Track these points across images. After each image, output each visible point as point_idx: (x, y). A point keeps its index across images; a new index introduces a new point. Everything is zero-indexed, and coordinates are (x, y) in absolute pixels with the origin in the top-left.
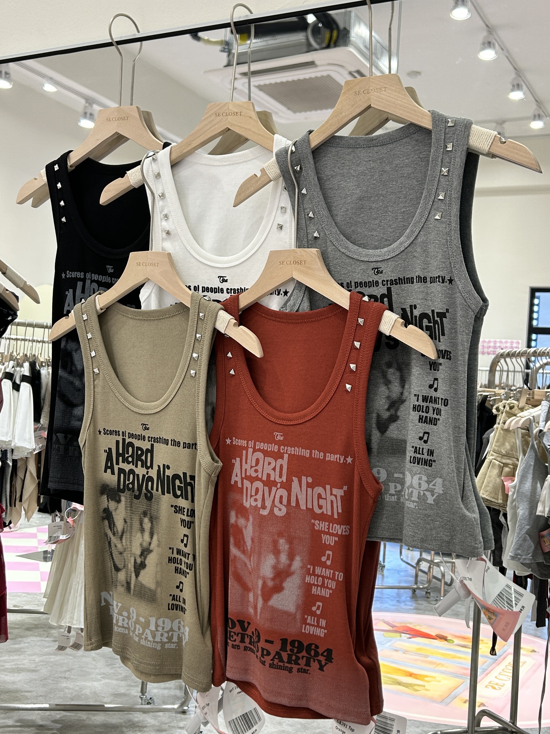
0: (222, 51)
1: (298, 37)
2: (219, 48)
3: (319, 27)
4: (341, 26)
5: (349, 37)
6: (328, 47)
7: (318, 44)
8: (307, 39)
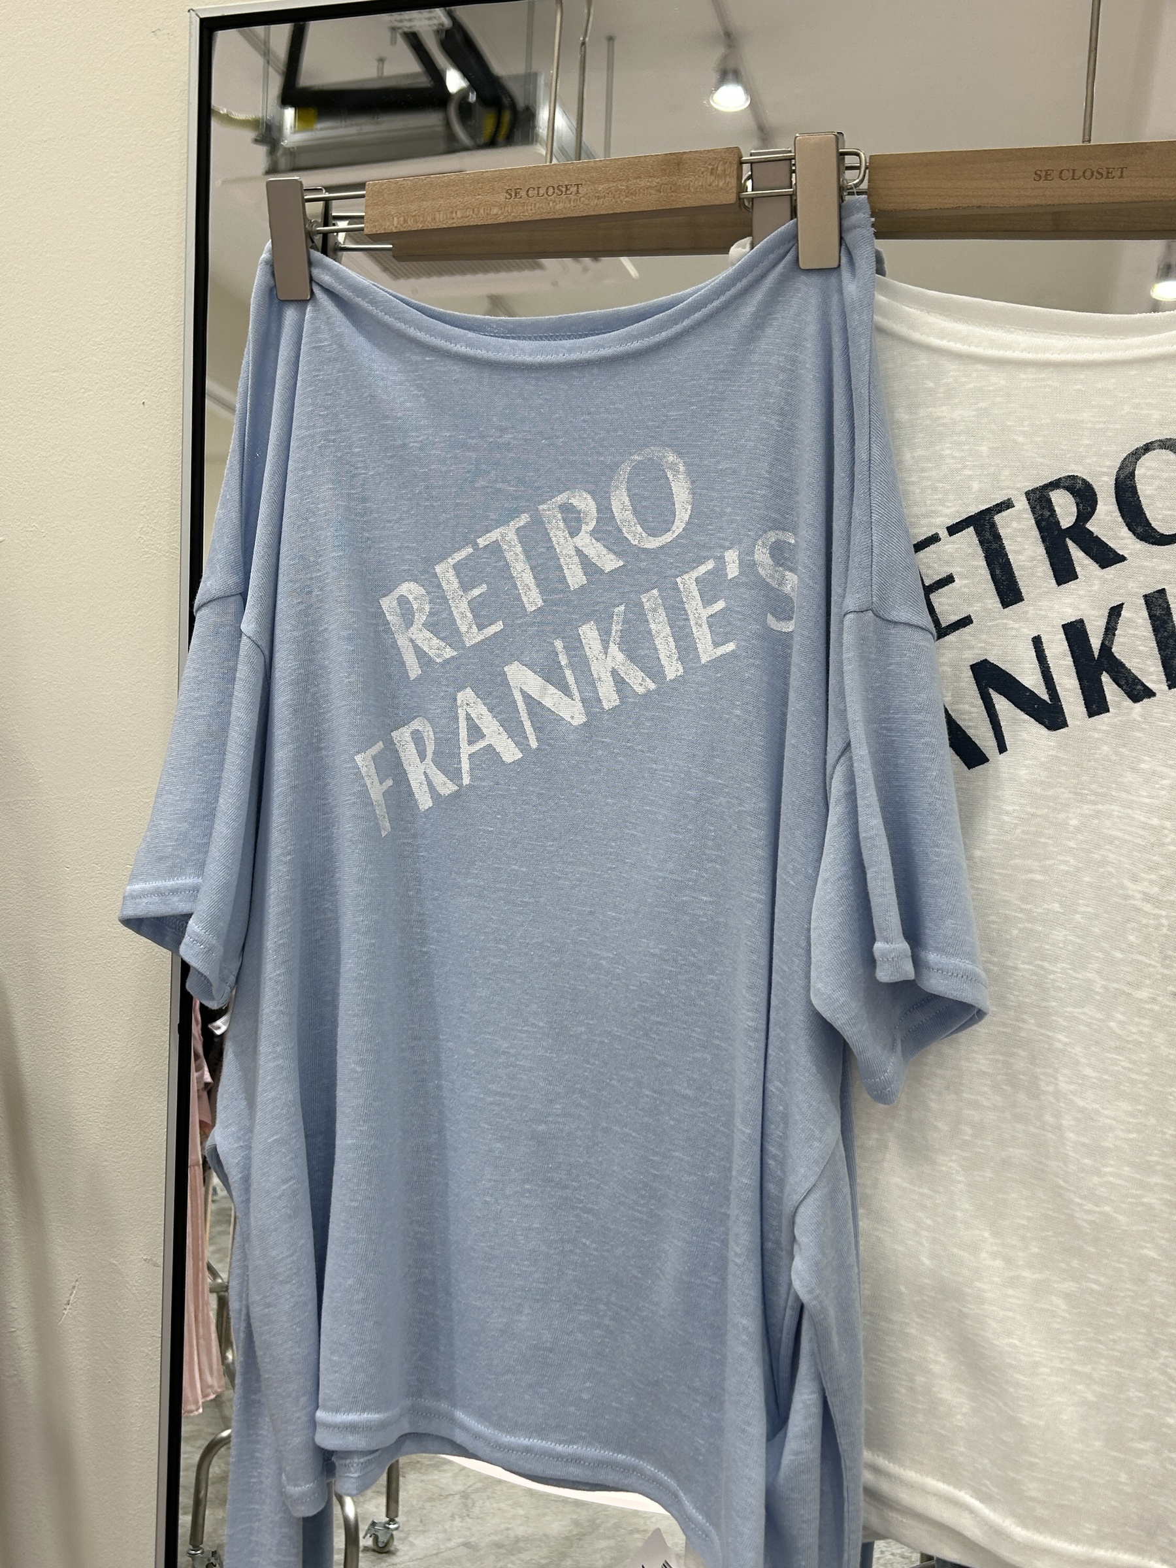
0: (256, 141)
1: (430, 121)
2: (250, 135)
3: (470, 104)
4: (521, 103)
5: (534, 127)
6: (492, 143)
7: (472, 136)
8: (448, 125)
